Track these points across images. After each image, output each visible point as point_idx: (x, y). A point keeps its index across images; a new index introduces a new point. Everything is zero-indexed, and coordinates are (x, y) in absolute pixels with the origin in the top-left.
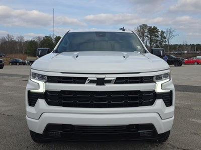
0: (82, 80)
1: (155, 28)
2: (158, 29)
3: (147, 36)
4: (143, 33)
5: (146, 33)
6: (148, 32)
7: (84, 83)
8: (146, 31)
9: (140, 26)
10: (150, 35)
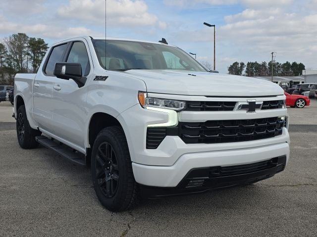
0: (230, 106)
1: (41, 42)
2: (46, 43)
3: (28, 54)
4: (20, 48)
5: (25, 47)
6: (29, 47)
7: (232, 109)
8: (26, 45)
9: (14, 36)
10: (33, 51)
